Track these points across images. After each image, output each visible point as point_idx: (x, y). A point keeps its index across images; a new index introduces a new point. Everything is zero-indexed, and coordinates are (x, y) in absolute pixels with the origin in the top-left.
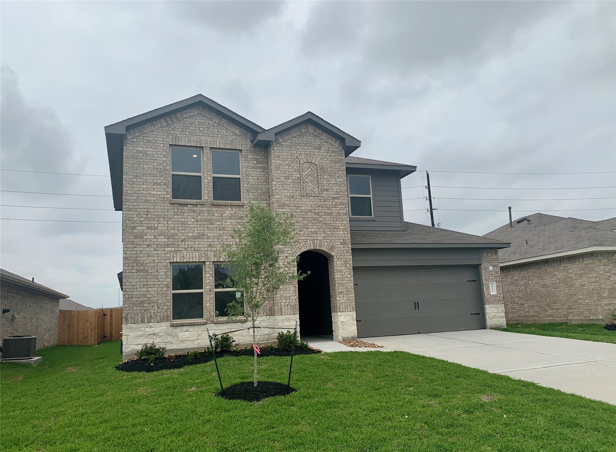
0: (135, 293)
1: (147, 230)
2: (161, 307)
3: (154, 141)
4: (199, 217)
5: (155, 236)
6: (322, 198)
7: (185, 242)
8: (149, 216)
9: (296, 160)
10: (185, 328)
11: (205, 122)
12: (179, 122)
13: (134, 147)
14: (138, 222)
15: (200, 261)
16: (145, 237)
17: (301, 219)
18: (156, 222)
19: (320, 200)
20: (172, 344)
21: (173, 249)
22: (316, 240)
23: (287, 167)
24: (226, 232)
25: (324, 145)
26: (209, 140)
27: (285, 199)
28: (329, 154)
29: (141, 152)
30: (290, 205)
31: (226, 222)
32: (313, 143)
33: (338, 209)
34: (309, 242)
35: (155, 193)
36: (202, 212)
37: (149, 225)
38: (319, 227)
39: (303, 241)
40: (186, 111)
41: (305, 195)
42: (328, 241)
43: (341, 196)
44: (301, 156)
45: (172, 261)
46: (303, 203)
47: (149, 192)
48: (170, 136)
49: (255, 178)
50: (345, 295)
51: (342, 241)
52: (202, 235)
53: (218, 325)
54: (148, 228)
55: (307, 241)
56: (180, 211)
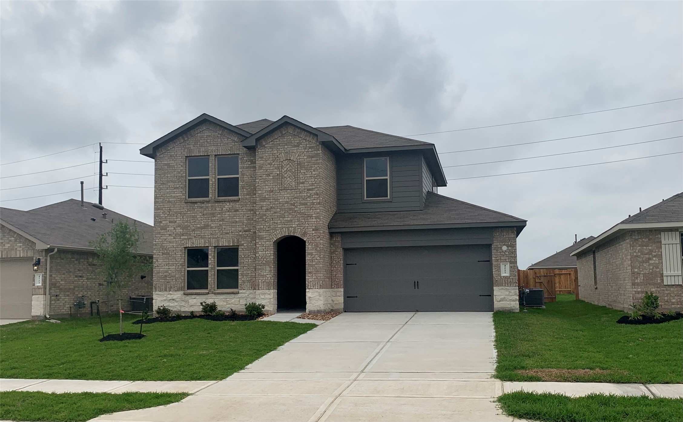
0: (161, 270)
1: (169, 224)
2: (178, 280)
3: (175, 155)
4: (205, 212)
5: (174, 228)
6: (298, 190)
7: (195, 232)
8: (171, 213)
9: (277, 159)
10: (193, 296)
11: (211, 135)
12: (192, 137)
13: (161, 162)
14: (163, 218)
15: (205, 246)
16: (168, 229)
17: (279, 210)
18: (175, 217)
19: (296, 192)
20: (185, 308)
21: (186, 237)
22: (291, 227)
23: (269, 166)
24: (224, 222)
25: (303, 142)
26: (214, 148)
27: (266, 194)
28: (307, 150)
29: (166, 164)
30: (269, 198)
31: (225, 214)
32: (293, 142)
33: (312, 199)
34: (284, 229)
35: (175, 195)
36: (207, 207)
37: (171, 220)
38: (295, 216)
39: (280, 228)
40: (197, 128)
41: (283, 189)
42: (301, 228)
43: (316, 187)
44: (281, 155)
45: (185, 246)
46: (281, 196)
47: (171, 195)
48: (186, 150)
49: (249, 176)
50: (314, 275)
51: (314, 228)
52: (207, 226)
53: (217, 295)
54: (170, 222)
55: (282, 229)
56: (191, 208)
